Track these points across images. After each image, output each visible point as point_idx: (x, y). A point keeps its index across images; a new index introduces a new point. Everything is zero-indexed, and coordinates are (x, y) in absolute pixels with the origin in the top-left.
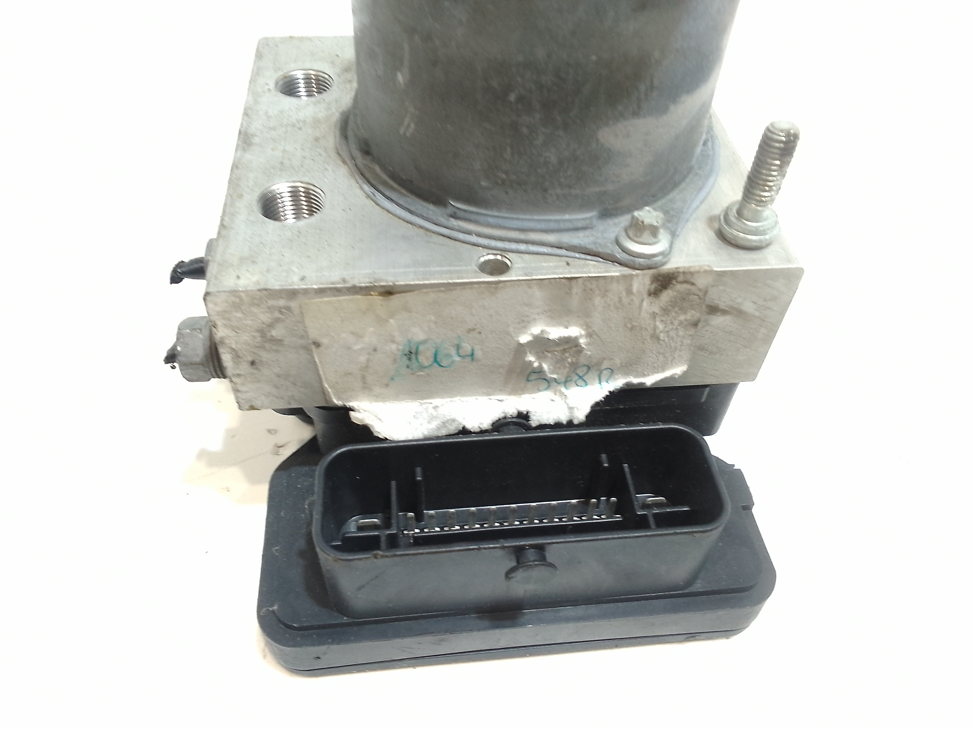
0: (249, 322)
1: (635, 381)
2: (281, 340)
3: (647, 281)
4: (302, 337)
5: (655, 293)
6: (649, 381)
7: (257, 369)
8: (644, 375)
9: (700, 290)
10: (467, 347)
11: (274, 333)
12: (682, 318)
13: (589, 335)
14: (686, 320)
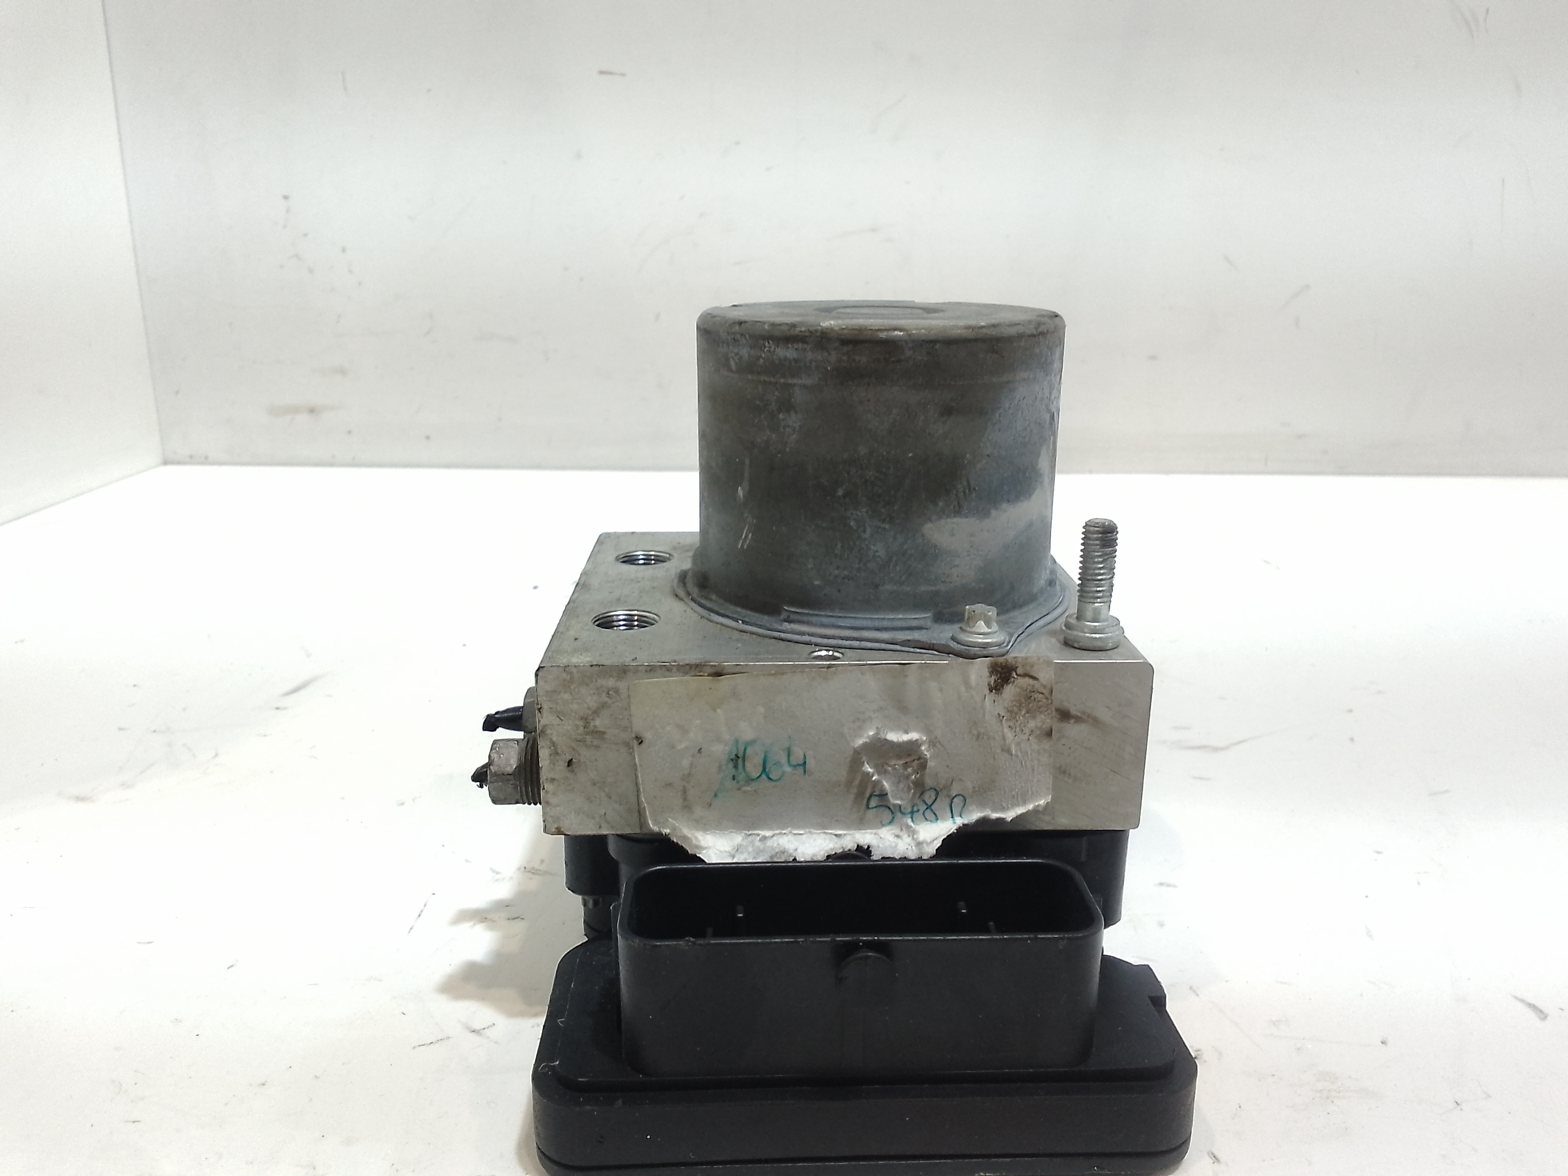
0: (575, 707)
1: (995, 815)
2: (604, 733)
3: (986, 672)
4: (625, 729)
5: (996, 688)
6: (1009, 815)
7: (573, 771)
8: (1003, 809)
9: (1045, 687)
10: (798, 754)
11: (597, 722)
12: (1032, 724)
13: (932, 743)
14: (1036, 727)
